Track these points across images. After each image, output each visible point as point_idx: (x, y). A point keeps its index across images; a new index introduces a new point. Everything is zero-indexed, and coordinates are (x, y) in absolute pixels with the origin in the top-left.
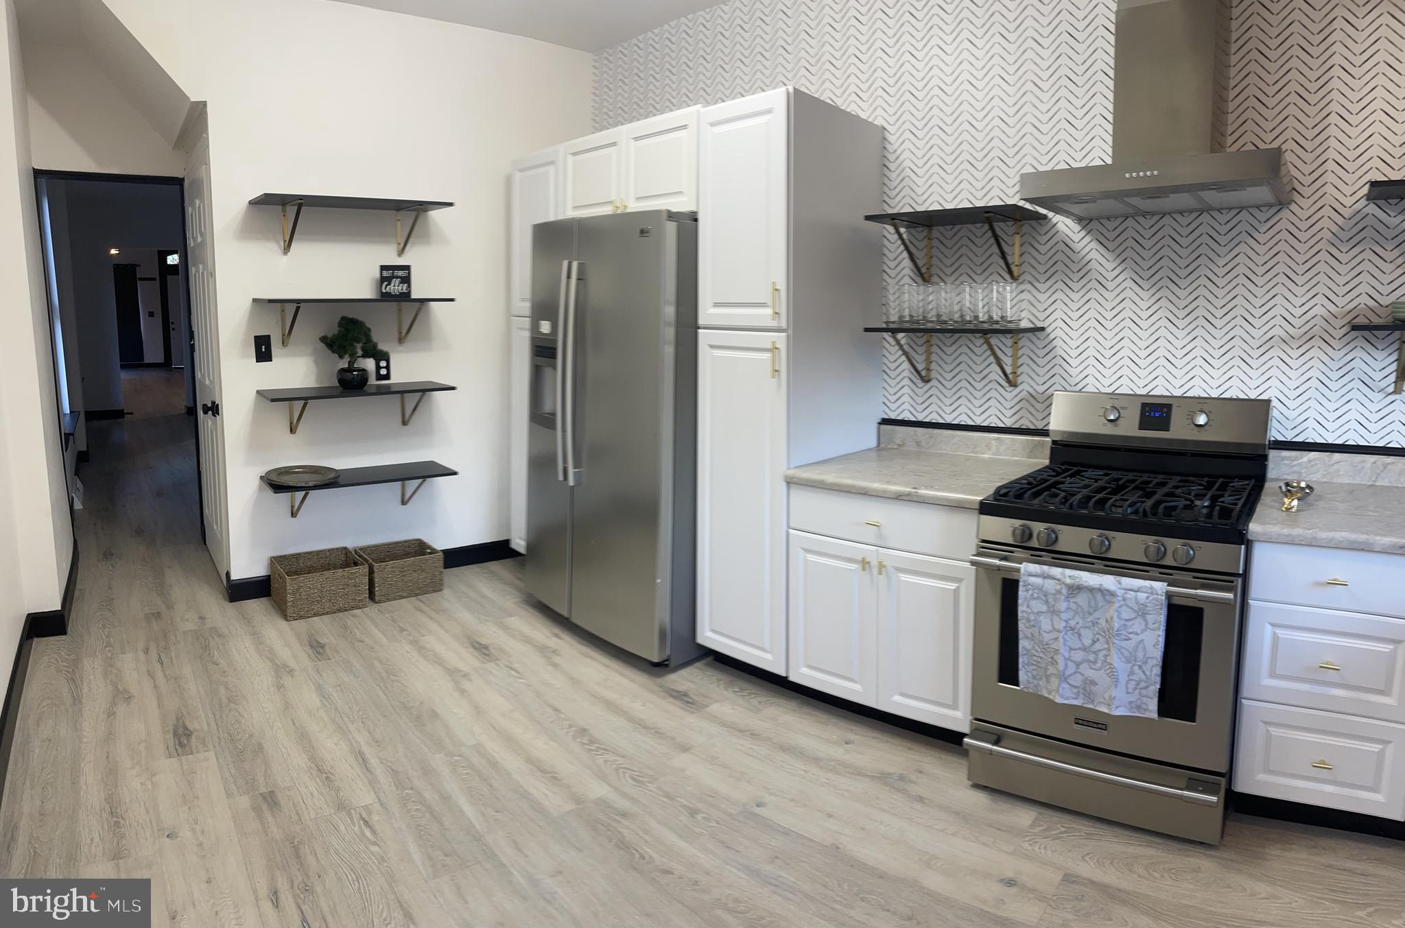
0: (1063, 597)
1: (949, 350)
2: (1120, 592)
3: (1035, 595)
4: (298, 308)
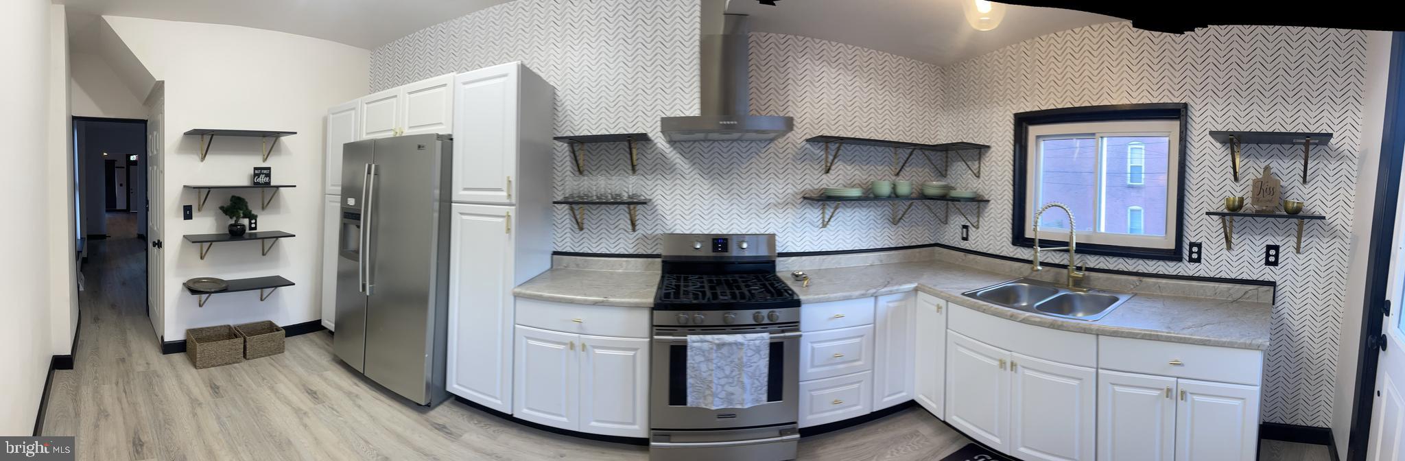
0: (714, 351)
1: (595, 212)
2: (744, 343)
3: (697, 353)
4: (209, 191)
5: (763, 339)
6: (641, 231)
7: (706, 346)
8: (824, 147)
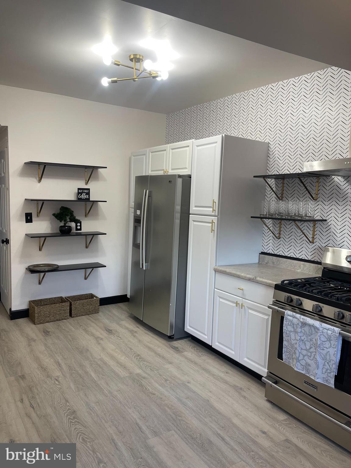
0: (299, 327)
1: (288, 227)
2: (321, 329)
3: (289, 324)
4: (43, 203)
7: (295, 321)
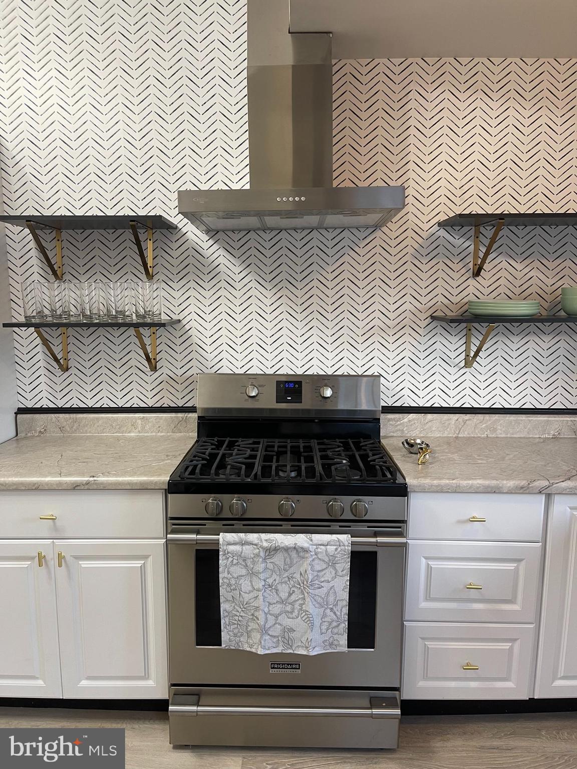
0: (261, 560)
2: (312, 548)
3: (235, 562)
5: (340, 543)
6: (165, 370)
7: (248, 550)
8: (472, 232)
